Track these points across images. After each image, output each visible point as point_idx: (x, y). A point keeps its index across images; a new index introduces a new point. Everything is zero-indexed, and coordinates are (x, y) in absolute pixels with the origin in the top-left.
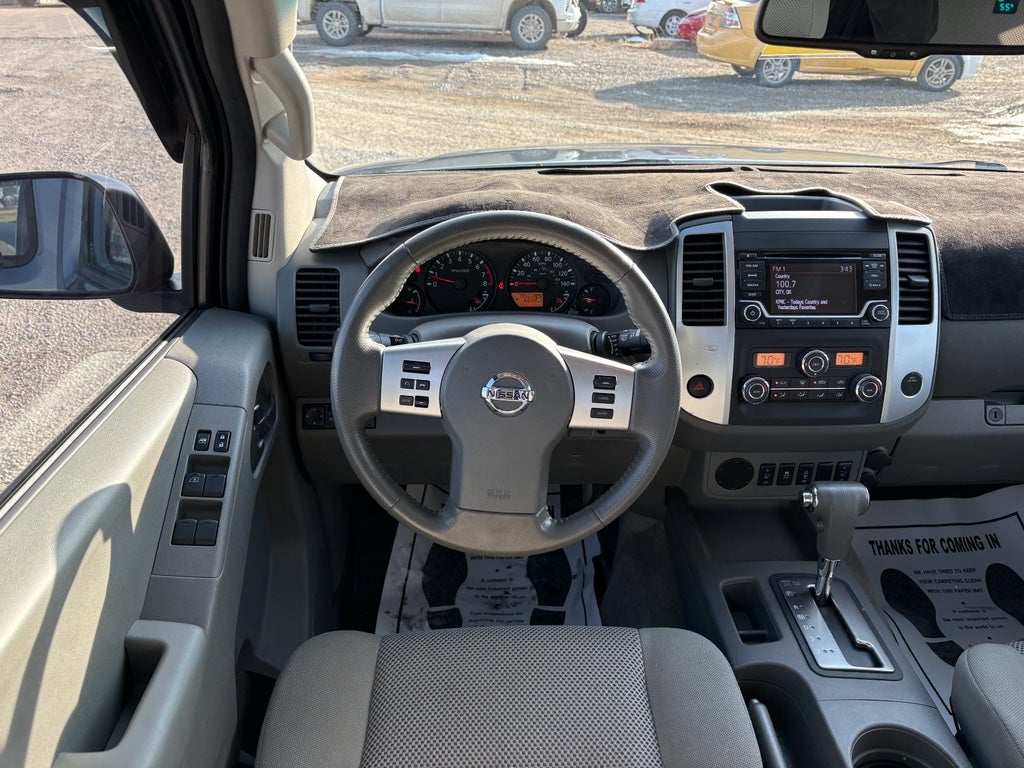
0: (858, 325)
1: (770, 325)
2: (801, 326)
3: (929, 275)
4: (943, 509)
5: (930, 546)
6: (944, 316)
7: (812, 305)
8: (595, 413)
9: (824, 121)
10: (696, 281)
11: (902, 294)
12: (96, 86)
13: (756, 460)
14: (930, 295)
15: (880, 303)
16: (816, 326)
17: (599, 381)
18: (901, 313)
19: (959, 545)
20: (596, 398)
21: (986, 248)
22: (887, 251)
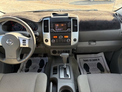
0: (67, 32)
1: (55, 32)
2: (59, 32)
3: (77, 25)
4: (93, 55)
5: (91, 60)
6: (79, 30)
7: (60, 29)
8: (23, 45)
9: (97, 6)
10: (45, 26)
11: (73, 28)
12: (8, 4)
13: (57, 50)
14: (77, 28)
15: (69, 29)
16: (61, 32)
17: (23, 40)
18: (73, 30)
19: (94, 60)
20: (23, 43)
21: (86, 21)
22: (71, 22)
